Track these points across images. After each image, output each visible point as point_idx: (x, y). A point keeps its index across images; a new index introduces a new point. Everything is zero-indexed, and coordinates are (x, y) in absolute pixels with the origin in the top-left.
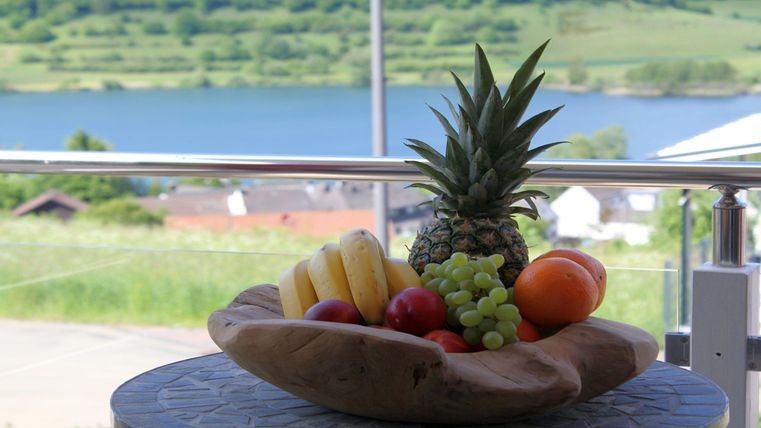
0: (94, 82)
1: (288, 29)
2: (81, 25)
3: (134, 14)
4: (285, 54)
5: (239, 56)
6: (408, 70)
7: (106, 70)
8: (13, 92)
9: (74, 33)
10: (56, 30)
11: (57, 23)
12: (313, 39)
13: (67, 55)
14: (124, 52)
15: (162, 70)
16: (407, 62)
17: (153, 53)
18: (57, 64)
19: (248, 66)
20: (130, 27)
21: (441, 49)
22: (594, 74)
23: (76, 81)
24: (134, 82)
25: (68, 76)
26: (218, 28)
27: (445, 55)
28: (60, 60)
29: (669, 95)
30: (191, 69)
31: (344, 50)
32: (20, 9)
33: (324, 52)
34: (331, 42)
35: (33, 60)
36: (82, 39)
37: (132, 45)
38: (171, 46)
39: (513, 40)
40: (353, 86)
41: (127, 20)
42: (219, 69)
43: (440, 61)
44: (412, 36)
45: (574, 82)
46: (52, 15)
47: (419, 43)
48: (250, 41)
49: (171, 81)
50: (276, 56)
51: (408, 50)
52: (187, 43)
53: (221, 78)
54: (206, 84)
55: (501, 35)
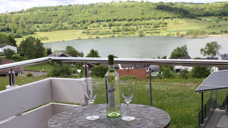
0: (94, 37)
1: (127, 25)
2: (92, 25)
3: (101, 23)
4: (127, 30)
5: (119, 31)
6: (148, 33)
7: (96, 34)
8: (81, 39)
9: (91, 27)
10: (88, 26)
11: (88, 25)
12: (131, 27)
13: (90, 31)
14: (99, 30)
15: (106, 34)
16: (148, 31)
17: (104, 31)
18: (88, 33)
19: (121, 32)
20: (100, 25)
21: (154, 28)
22: (181, 33)
23: (91, 37)
24: (101, 36)
25: (90, 35)
26: (115, 25)
27: (155, 30)
28: (89, 32)
29: (194, 37)
30: (111, 34)
31: (137, 29)
32: (82, 22)
33: (134, 30)
34: (135, 27)
35: (84, 33)
36: (92, 28)
37: (101, 29)
38: (107, 29)
39: (167, 26)
41: (100, 24)
42: (116, 33)
43: (154, 31)
44: (149, 26)
45: (177, 35)
46: (87, 24)
47: (150, 27)
48: (121, 27)
49: (107, 36)
50: (125, 31)
51: (148, 29)
52: (110, 28)
53: (116, 35)
54: (114, 37)
55: (164, 25)
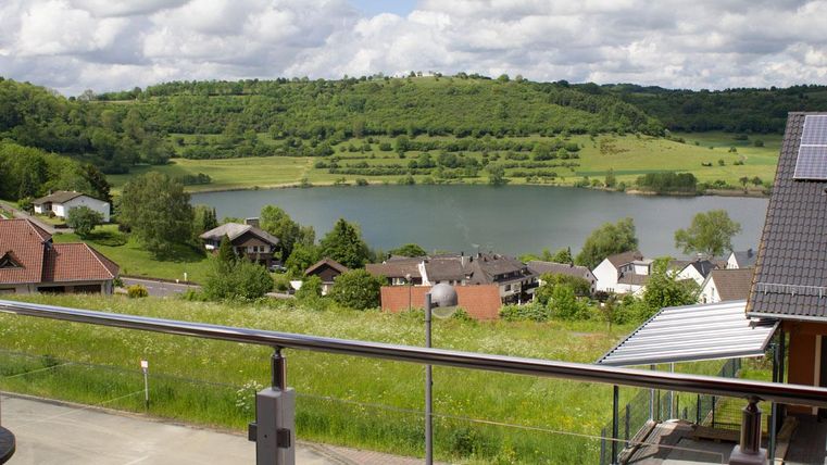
0: (352, 180)
1: (454, 148)
2: (346, 144)
3: (375, 138)
4: (454, 164)
5: (429, 165)
6: (520, 175)
7: (359, 173)
8: (312, 186)
9: (343, 150)
10: (333, 147)
11: (335, 144)
12: (468, 155)
13: (338, 164)
14: (370, 162)
15: (388, 174)
16: (520, 170)
17: (385, 163)
18: (334, 169)
19: (436, 170)
20: (372, 146)
21: (538, 162)
22: (619, 179)
23: (344, 180)
24: (374, 181)
25: (340, 176)
26: (418, 147)
27: (540, 166)
28: (336, 167)
29: (660, 195)
30: (404, 173)
31: (485, 162)
32: (317, 134)
33: (475, 163)
34: (478, 156)
35: (320, 166)
36: (347, 154)
37: (373, 157)
38: (393, 158)
39: (577, 157)
40: (490, 185)
41: (371, 142)
42: (419, 173)
43: (537, 170)
44: (522, 154)
45: (608, 186)
46: (331, 139)
47: (526, 158)
48: (435, 155)
49: (393, 180)
50: (449, 166)
51: (520, 162)
52: (402, 157)
53: (419, 179)
54: (412, 182)
55: (570, 153)
